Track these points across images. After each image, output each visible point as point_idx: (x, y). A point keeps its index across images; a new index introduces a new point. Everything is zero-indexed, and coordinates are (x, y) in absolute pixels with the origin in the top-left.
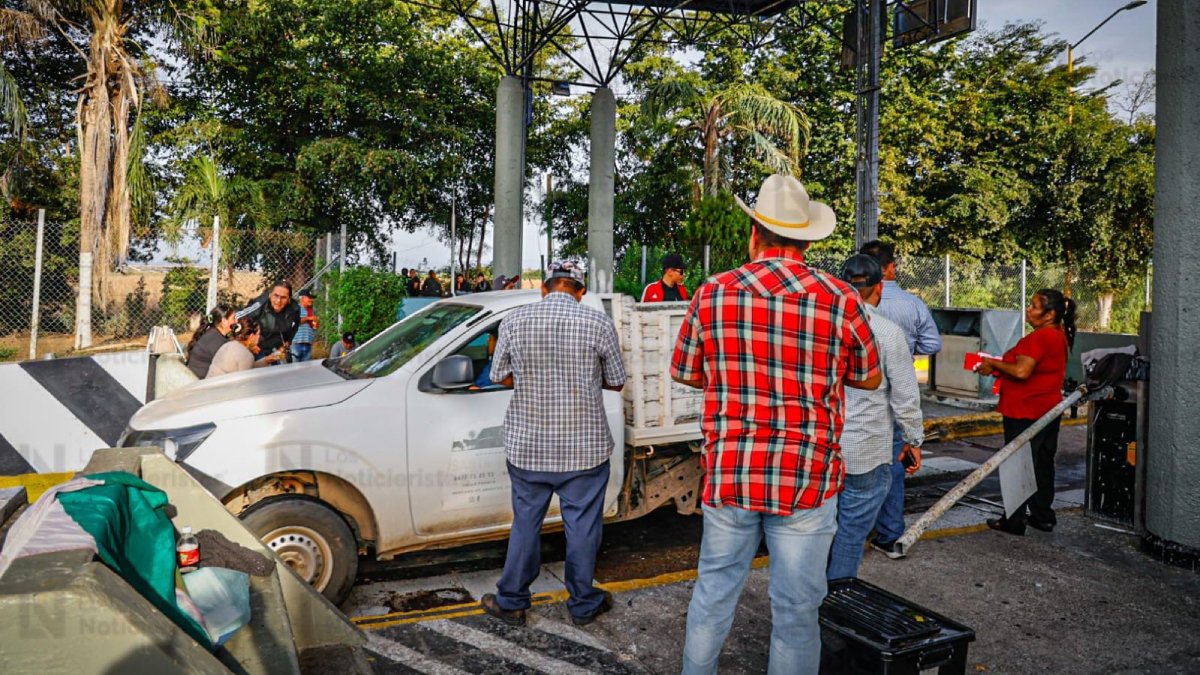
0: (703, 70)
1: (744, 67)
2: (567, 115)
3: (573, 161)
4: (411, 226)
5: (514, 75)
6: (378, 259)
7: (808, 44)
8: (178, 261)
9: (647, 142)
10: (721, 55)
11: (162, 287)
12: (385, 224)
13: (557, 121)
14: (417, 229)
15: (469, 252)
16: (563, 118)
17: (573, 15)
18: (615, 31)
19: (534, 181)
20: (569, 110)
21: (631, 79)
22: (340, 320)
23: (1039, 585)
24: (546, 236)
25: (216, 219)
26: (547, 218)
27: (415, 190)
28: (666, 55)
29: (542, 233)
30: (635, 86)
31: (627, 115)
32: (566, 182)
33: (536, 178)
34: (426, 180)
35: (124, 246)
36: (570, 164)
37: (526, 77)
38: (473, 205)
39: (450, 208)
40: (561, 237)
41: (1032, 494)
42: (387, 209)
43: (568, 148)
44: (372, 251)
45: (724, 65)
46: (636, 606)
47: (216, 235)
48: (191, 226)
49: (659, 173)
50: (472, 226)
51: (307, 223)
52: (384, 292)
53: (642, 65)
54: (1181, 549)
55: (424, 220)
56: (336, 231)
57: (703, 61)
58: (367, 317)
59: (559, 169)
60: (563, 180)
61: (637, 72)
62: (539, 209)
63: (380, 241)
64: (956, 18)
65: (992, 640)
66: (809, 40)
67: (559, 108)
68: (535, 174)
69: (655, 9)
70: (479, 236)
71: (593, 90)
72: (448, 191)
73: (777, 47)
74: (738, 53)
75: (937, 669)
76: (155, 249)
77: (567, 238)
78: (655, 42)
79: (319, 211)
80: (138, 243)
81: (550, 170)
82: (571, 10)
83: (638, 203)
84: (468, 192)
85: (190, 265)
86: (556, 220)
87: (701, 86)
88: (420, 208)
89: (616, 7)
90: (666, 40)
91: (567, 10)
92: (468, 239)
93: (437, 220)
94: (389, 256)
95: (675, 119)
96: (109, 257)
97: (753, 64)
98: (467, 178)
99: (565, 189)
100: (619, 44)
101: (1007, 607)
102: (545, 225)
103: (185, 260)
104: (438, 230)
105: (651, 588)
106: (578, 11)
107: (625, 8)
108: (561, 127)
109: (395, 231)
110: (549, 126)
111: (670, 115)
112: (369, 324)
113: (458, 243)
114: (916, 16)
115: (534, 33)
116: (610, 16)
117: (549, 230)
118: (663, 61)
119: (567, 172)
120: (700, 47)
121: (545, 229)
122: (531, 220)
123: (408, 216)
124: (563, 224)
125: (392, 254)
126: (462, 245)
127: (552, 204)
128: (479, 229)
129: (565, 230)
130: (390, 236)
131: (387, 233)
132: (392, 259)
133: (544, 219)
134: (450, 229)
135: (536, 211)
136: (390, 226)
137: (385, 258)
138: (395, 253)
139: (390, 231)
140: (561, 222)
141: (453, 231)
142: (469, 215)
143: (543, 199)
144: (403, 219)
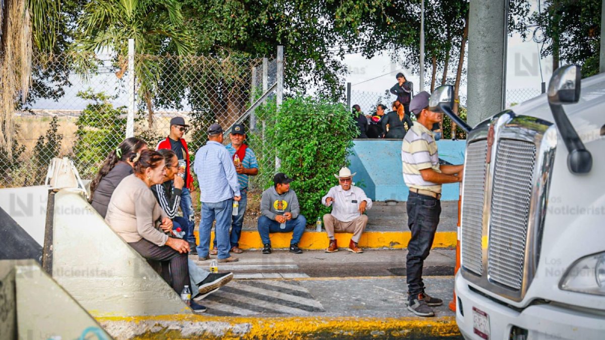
4: (369, 50)
6: (328, 92)
8: (93, 97)
11: (76, 128)
12: (336, 48)
14: (377, 53)
22: (277, 161)
24: (550, 57)
25: (131, 42)
26: (553, 32)
29: (544, 54)
35: (27, 78)
38: (449, 18)
39: (419, 24)
40: (571, 58)
42: (337, 29)
44: (321, 83)
47: (131, 63)
48: (106, 53)
50: (448, 46)
51: (241, 47)
52: (329, 129)
55: (385, 41)
56: (272, 54)
58: (309, 159)
62: (539, 20)
63: (332, 70)
70: (456, 59)
76: (66, 83)
77: (580, 58)
79: (254, 32)
80: (46, 75)
85: (108, 102)
86: (565, 35)
88: (381, 26)
92: (442, 64)
93: (400, 42)
94: (342, 88)
96: (13, 90)
102: (550, 42)
103: (101, 96)
104: (403, 53)
112: (311, 168)
113: (430, 70)
117: (555, 49)
121: (549, 48)
122: (524, 36)
123: (365, 36)
124: (575, 40)
125: (346, 86)
126: (434, 73)
127: (560, 13)
128: (456, 50)
129: (577, 47)
130: (343, 63)
131: (338, 58)
132: (346, 93)
133: (548, 34)
134: (418, 52)
135: (535, 23)
136: (342, 50)
137: (337, 91)
138: (349, 85)
139: (342, 58)
140: (572, 37)
141: (423, 55)
142: (443, 31)
143: (547, 6)
144: (359, 40)
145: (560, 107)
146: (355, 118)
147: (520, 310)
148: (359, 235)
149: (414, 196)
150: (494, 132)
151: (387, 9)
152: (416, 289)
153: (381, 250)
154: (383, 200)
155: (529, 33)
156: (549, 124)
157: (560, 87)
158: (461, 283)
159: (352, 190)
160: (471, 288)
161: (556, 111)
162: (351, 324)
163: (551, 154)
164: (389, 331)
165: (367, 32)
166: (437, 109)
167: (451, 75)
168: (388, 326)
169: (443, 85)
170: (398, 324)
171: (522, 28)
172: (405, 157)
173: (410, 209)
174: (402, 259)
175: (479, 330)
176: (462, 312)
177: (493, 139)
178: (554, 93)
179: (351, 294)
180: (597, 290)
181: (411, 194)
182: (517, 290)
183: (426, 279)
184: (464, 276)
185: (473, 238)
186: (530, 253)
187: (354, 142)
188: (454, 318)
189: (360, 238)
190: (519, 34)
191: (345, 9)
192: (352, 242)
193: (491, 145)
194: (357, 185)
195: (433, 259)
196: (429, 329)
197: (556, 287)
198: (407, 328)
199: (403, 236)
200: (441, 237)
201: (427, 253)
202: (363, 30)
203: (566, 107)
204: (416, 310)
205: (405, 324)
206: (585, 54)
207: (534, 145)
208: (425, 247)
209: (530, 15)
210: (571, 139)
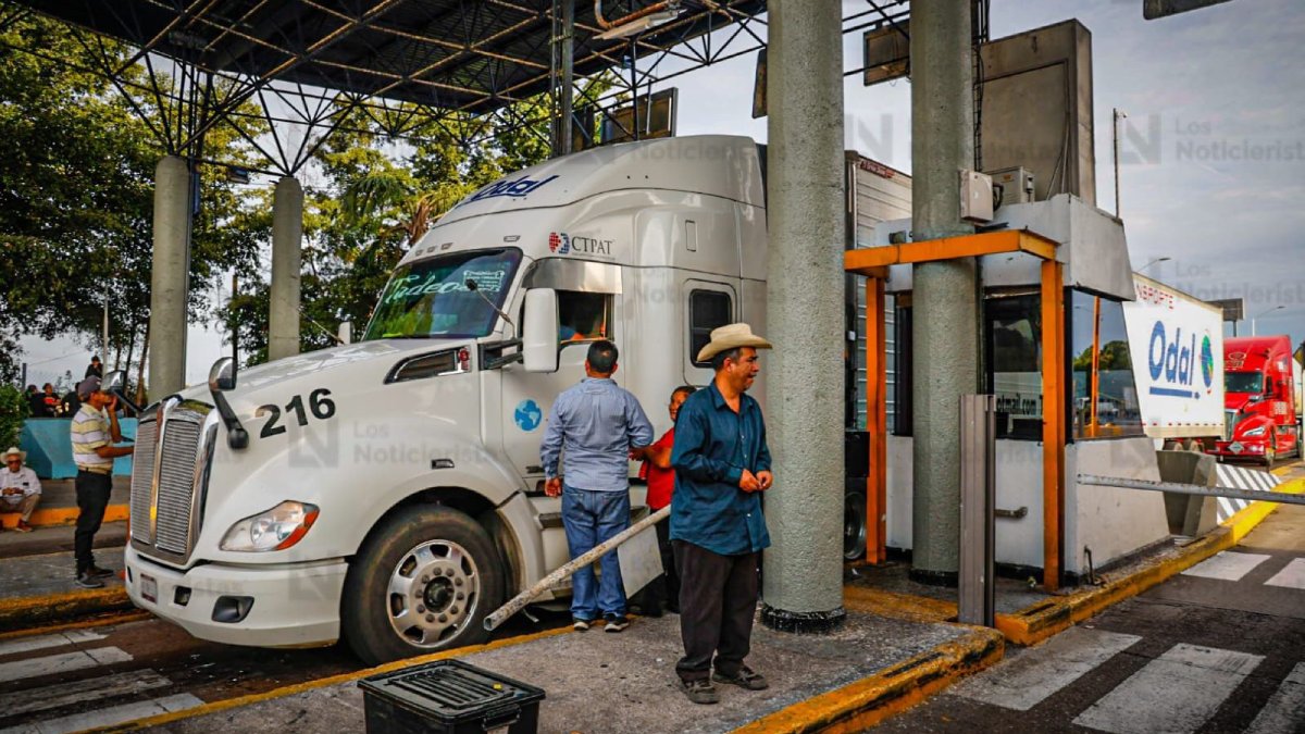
0: (415, 167)
1: (459, 166)
2: (255, 208)
3: (261, 260)
4: (48, 332)
5: (178, 155)
7: (528, 147)
9: (351, 242)
10: (432, 152)
12: (11, 329)
13: (241, 214)
14: (57, 336)
15: (128, 363)
16: (249, 211)
17: (252, 92)
18: (307, 116)
19: (213, 281)
20: (258, 201)
21: (332, 171)
23: (659, 660)
24: (230, 346)
26: (233, 325)
27: (47, 286)
28: (373, 147)
29: (224, 344)
30: (337, 179)
31: (329, 211)
32: (255, 284)
33: (215, 278)
34: (62, 274)
36: (258, 264)
37: (194, 159)
38: (133, 307)
39: (103, 310)
40: (248, 348)
41: (656, 575)
42: (11, 311)
43: (255, 245)
45: (439, 163)
46: (237, 721)
49: (362, 277)
50: (133, 332)
53: (346, 156)
54: (787, 616)
55: (66, 325)
57: (414, 157)
59: (245, 269)
60: (249, 281)
61: (340, 163)
62: (220, 314)
63: (5, 351)
64: (657, 130)
65: (596, 711)
66: (530, 143)
67: (245, 199)
68: (214, 273)
69: (349, 94)
70: (141, 344)
71: (277, 179)
72: (101, 290)
73: (496, 147)
74: (453, 152)
75: (506, 729)
77: (255, 348)
78: (361, 132)
81: (232, 270)
82: (250, 86)
83: (340, 310)
84: (128, 292)
86: (243, 328)
87: (412, 183)
88: (61, 309)
89: (306, 89)
90: (372, 130)
91: (245, 86)
92: (127, 348)
93: (82, 326)
94: (16, 368)
95: (382, 217)
97: (469, 164)
98: (125, 274)
99: (253, 292)
100: (310, 129)
101: (624, 681)
102: (230, 333)
104: (86, 337)
105: (259, 703)
106: (258, 89)
107: (319, 91)
108: (247, 221)
109: (22, 337)
110: (231, 219)
111: (377, 214)
113: (114, 353)
114: (618, 125)
115: (205, 108)
116: (299, 98)
117: (234, 339)
118: (369, 154)
119: (253, 273)
120: (413, 141)
121: (229, 339)
122: (206, 327)
123: (44, 319)
124: (251, 333)
125: (21, 366)
126: (118, 356)
127: (238, 310)
128: (141, 336)
129: (253, 339)
130: (17, 343)
131: (13, 339)
132: (21, 373)
133: (228, 326)
134: (102, 336)
135: (215, 316)
136: (17, 331)
137: (9, 372)
138: (25, 365)
139: (17, 337)
140: (249, 330)
141: (107, 339)
142: (128, 319)
143: (226, 303)
144: (36, 322)
145: (219, 393)
146: (28, 399)
147: (184, 572)
148: (28, 515)
149: (84, 475)
150: (162, 414)
151: (67, 295)
152: (85, 564)
153: (56, 526)
154: (60, 476)
155: (211, 324)
156: (212, 407)
157: (219, 376)
158: (130, 553)
159: (21, 473)
160: (141, 557)
161: (216, 396)
162: (9, 605)
163: (214, 431)
164: (53, 606)
165: (47, 315)
166: (108, 393)
167: (136, 358)
168: (53, 601)
169: (117, 370)
170: (64, 598)
171: (204, 320)
172: (75, 438)
173: (79, 487)
174: (70, 534)
175: (147, 593)
176: (131, 580)
177: (162, 421)
178: (214, 381)
179: (12, 575)
180: (251, 547)
181: (80, 472)
182: (182, 554)
183: (96, 552)
184: (134, 547)
185: (143, 513)
186: (193, 521)
187: (26, 421)
188: (124, 585)
189: (30, 518)
190: (202, 326)
191: (19, 292)
192: (21, 521)
193: (159, 425)
194: (27, 466)
195: (103, 533)
196: (98, 599)
197: (217, 548)
198: (73, 601)
199: (74, 512)
200: (113, 511)
201: (97, 528)
202: (42, 313)
203: (226, 394)
204: (84, 582)
205: (72, 597)
206: (260, 345)
207: (198, 426)
208: (94, 522)
209: (211, 309)
210: (230, 420)
